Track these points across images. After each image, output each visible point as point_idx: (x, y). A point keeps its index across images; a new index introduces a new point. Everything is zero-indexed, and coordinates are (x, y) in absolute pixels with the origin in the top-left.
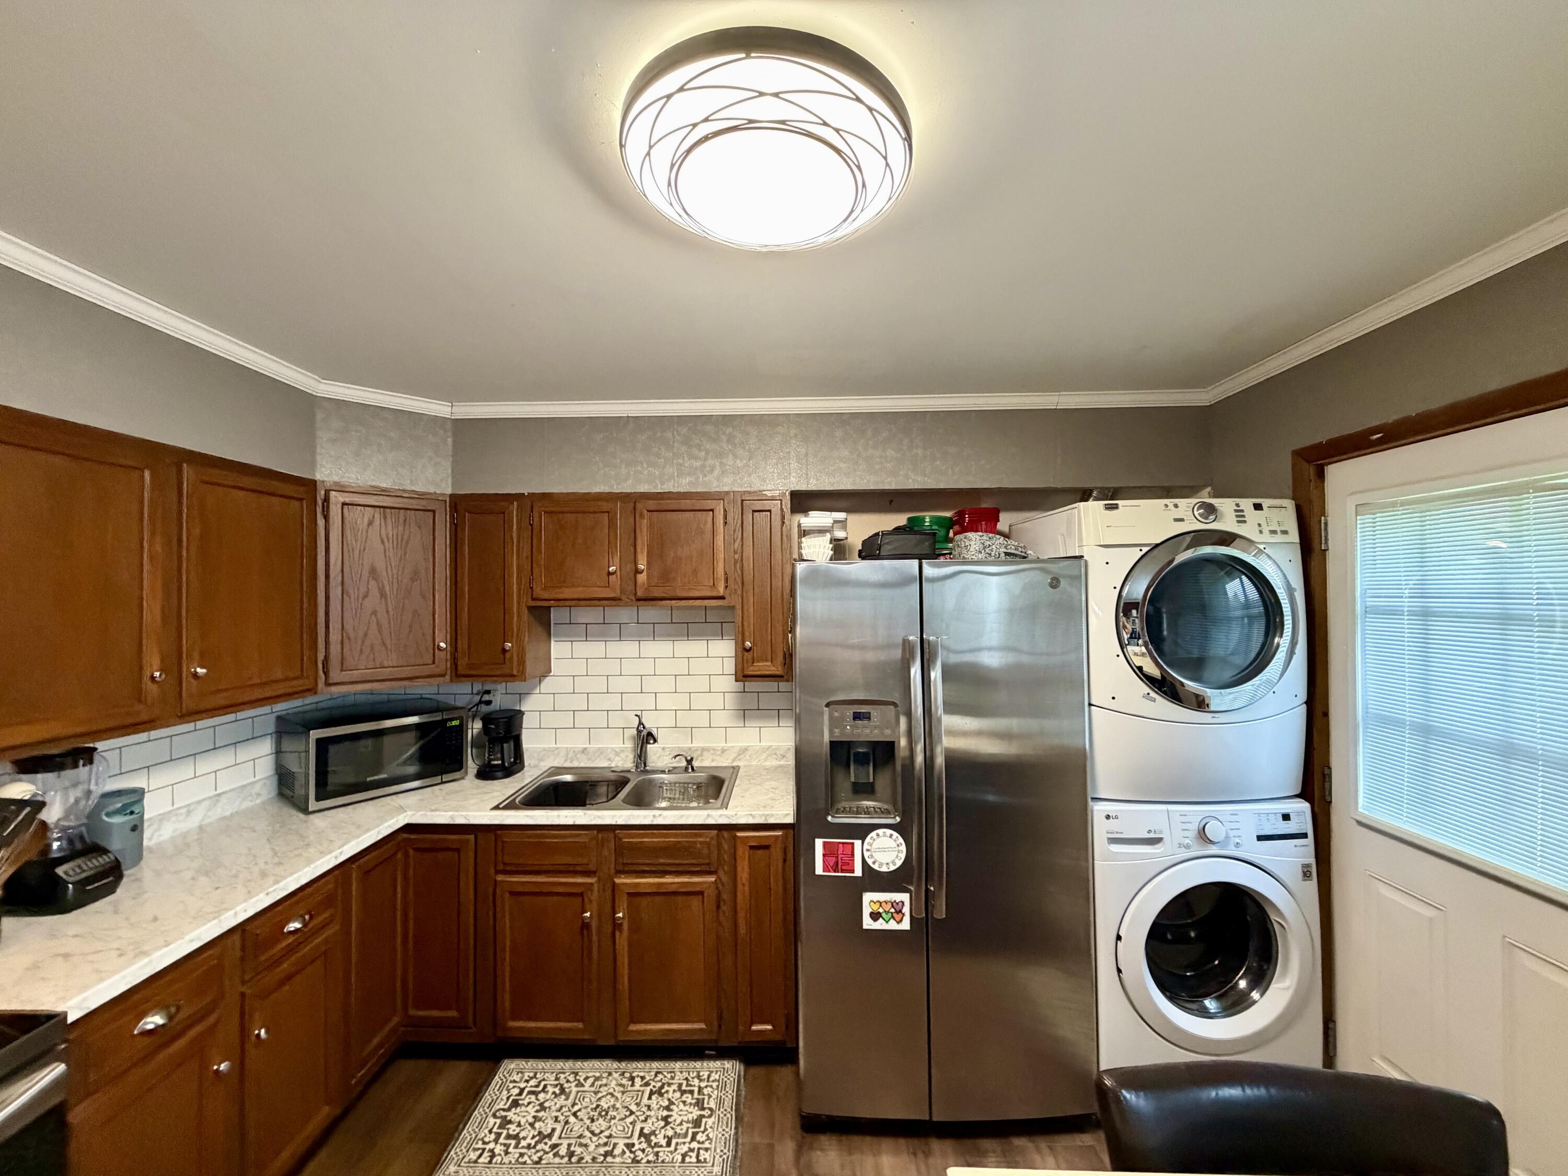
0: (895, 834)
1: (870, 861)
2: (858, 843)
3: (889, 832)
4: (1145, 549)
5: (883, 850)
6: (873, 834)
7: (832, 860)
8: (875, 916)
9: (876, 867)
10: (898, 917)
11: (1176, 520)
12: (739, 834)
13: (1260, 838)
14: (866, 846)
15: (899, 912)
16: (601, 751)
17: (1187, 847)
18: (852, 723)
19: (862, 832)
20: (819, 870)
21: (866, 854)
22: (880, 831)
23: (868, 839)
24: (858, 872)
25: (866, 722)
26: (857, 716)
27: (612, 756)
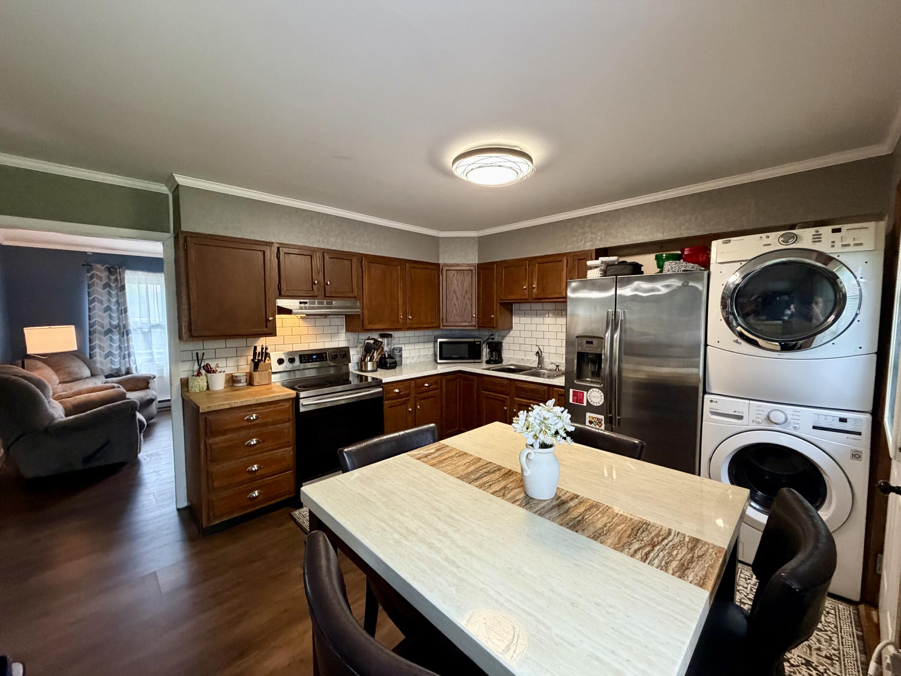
0: (600, 391)
1: (590, 401)
2: (585, 393)
3: (597, 390)
4: (743, 263)
5: (595, 397)
6: (591, 390)
7: (576, 398)
8: (591, 422)
9: (592, 403)
10: (600, 425)
11: (765, 245)
12: (555, 389)
13: (814, 427)
14: (588, 394)
15: (600, 423)
16: (528, 360)
17: (759, 423)
18: (586, 345)
19: (587, 389)
20: (571, 401)
21: (588, 398)
22: (594, 389)
23: (589, 392)
24: (585, 404)
25: (591, 345)
26: (588, 342)
27: (532, 362)
